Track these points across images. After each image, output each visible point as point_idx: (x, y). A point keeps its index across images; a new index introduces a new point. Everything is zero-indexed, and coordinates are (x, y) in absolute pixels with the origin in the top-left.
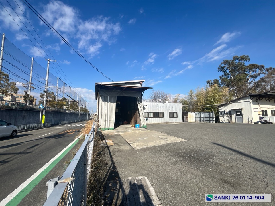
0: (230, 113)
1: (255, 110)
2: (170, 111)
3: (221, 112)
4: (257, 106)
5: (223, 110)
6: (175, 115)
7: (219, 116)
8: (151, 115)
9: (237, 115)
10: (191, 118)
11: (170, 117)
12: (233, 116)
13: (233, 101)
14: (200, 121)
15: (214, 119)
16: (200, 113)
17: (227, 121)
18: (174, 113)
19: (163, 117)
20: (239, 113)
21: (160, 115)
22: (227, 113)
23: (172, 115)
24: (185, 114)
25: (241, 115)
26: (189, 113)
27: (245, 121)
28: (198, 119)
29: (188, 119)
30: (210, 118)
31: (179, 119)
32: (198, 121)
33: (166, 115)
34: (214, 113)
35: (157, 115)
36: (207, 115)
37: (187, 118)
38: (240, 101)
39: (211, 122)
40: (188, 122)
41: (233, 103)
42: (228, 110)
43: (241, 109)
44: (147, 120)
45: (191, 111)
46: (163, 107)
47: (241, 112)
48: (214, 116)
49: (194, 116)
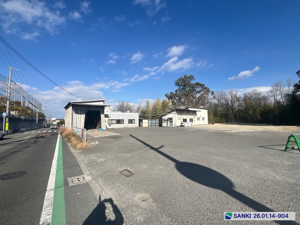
0: (167, 120)
1: (178, 118)
2: (129, 119)
3: (163, 119)
4: (180, 116)
5: (164, 118)
6: (133, 122)
7: (162, 122)
8: (114, 122)
9: (171, 122)
10: (145, 124)
11: (129, 123)
12: (169, 122)
13: (169, 113)
14: (151, 125)
15: (158, 125)
16: (151, 120)
17: (166, 126)
18: (132, 120)
19: (124, 123)
20: (171, 121)
21: (121, 122)
22: (166, 121)
23: (131, 121)
24: (140, 121)
25: (172, 122)
26: (143, 120)
27: (174, 126)
28: (150, 124)
29: (142, 125)
30: (156, 123)
31: (136, 124)
32: (150, 126)
33: (126, 121)
34: (158, 121)
35: (119, 122)
36: (154, 121)
37: (142, 123)
38: (172, 113)
39: (157, 126)
40: (142, 126)
41: (169, 114)
42: (167, 119)
43: (172, 118)
44: (110, 126)
45: (145, 119)
46: (123, 115)
47: (172, 120)
48: (158, 122)
49: (148, 123)
